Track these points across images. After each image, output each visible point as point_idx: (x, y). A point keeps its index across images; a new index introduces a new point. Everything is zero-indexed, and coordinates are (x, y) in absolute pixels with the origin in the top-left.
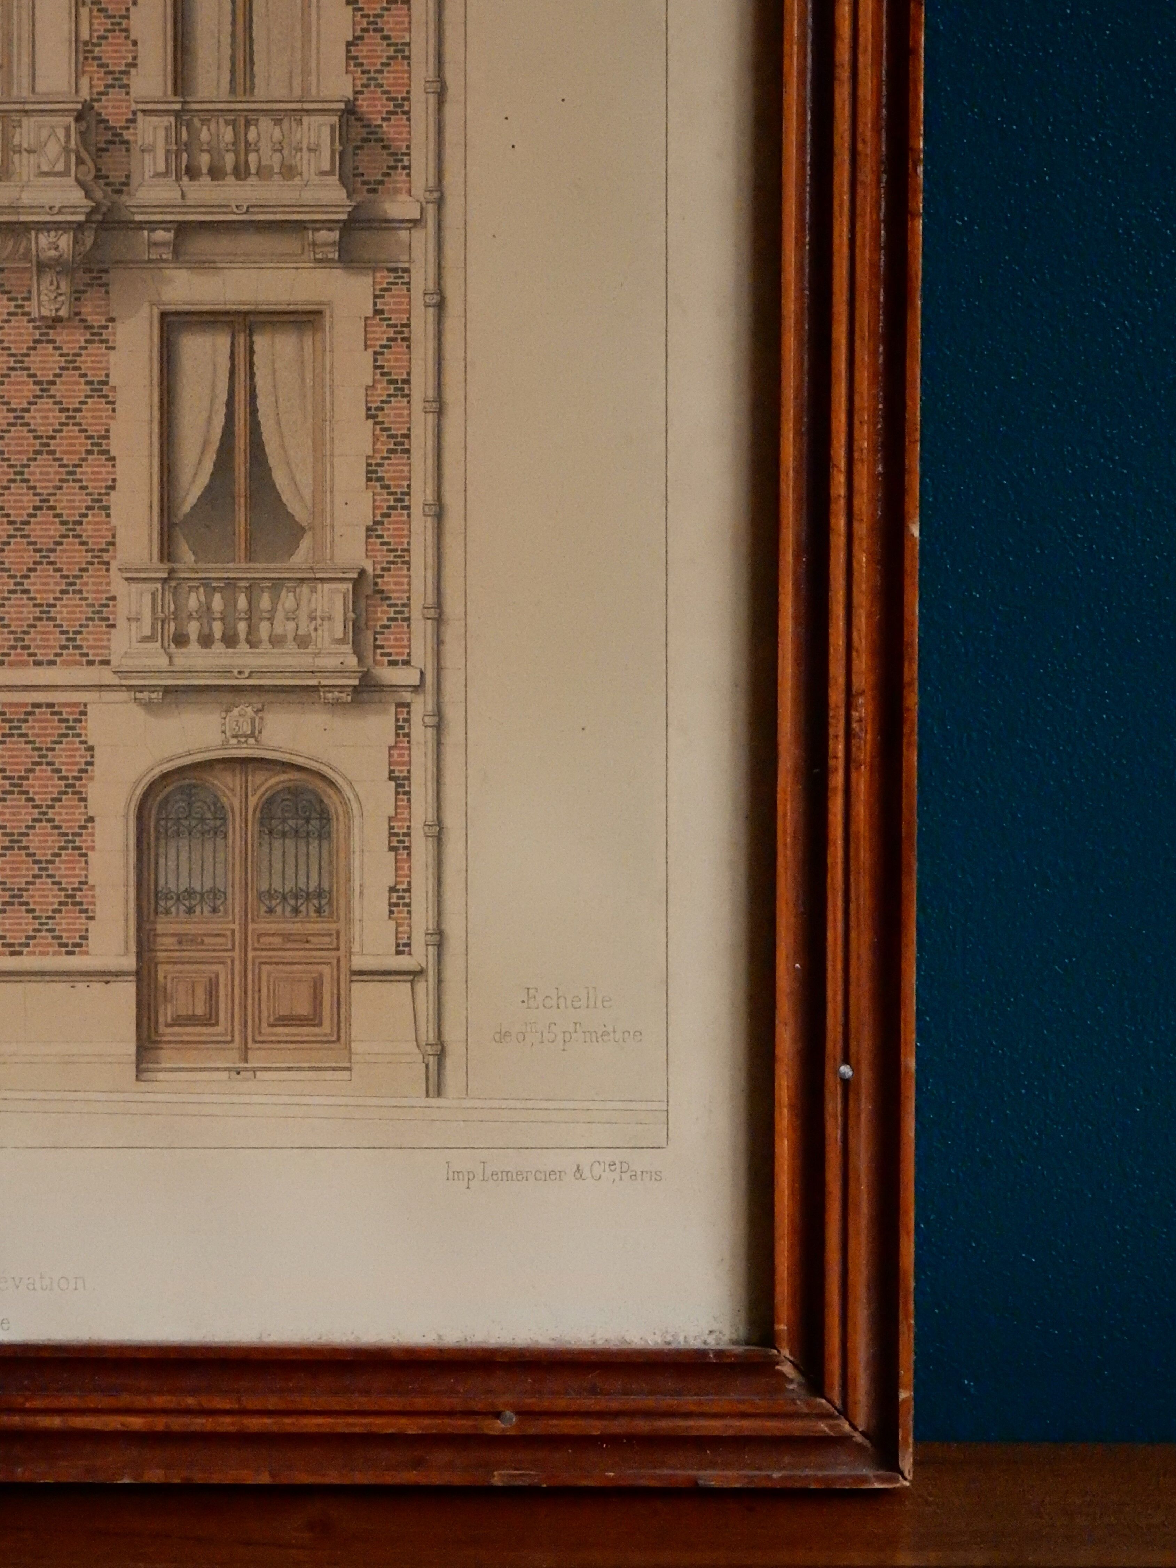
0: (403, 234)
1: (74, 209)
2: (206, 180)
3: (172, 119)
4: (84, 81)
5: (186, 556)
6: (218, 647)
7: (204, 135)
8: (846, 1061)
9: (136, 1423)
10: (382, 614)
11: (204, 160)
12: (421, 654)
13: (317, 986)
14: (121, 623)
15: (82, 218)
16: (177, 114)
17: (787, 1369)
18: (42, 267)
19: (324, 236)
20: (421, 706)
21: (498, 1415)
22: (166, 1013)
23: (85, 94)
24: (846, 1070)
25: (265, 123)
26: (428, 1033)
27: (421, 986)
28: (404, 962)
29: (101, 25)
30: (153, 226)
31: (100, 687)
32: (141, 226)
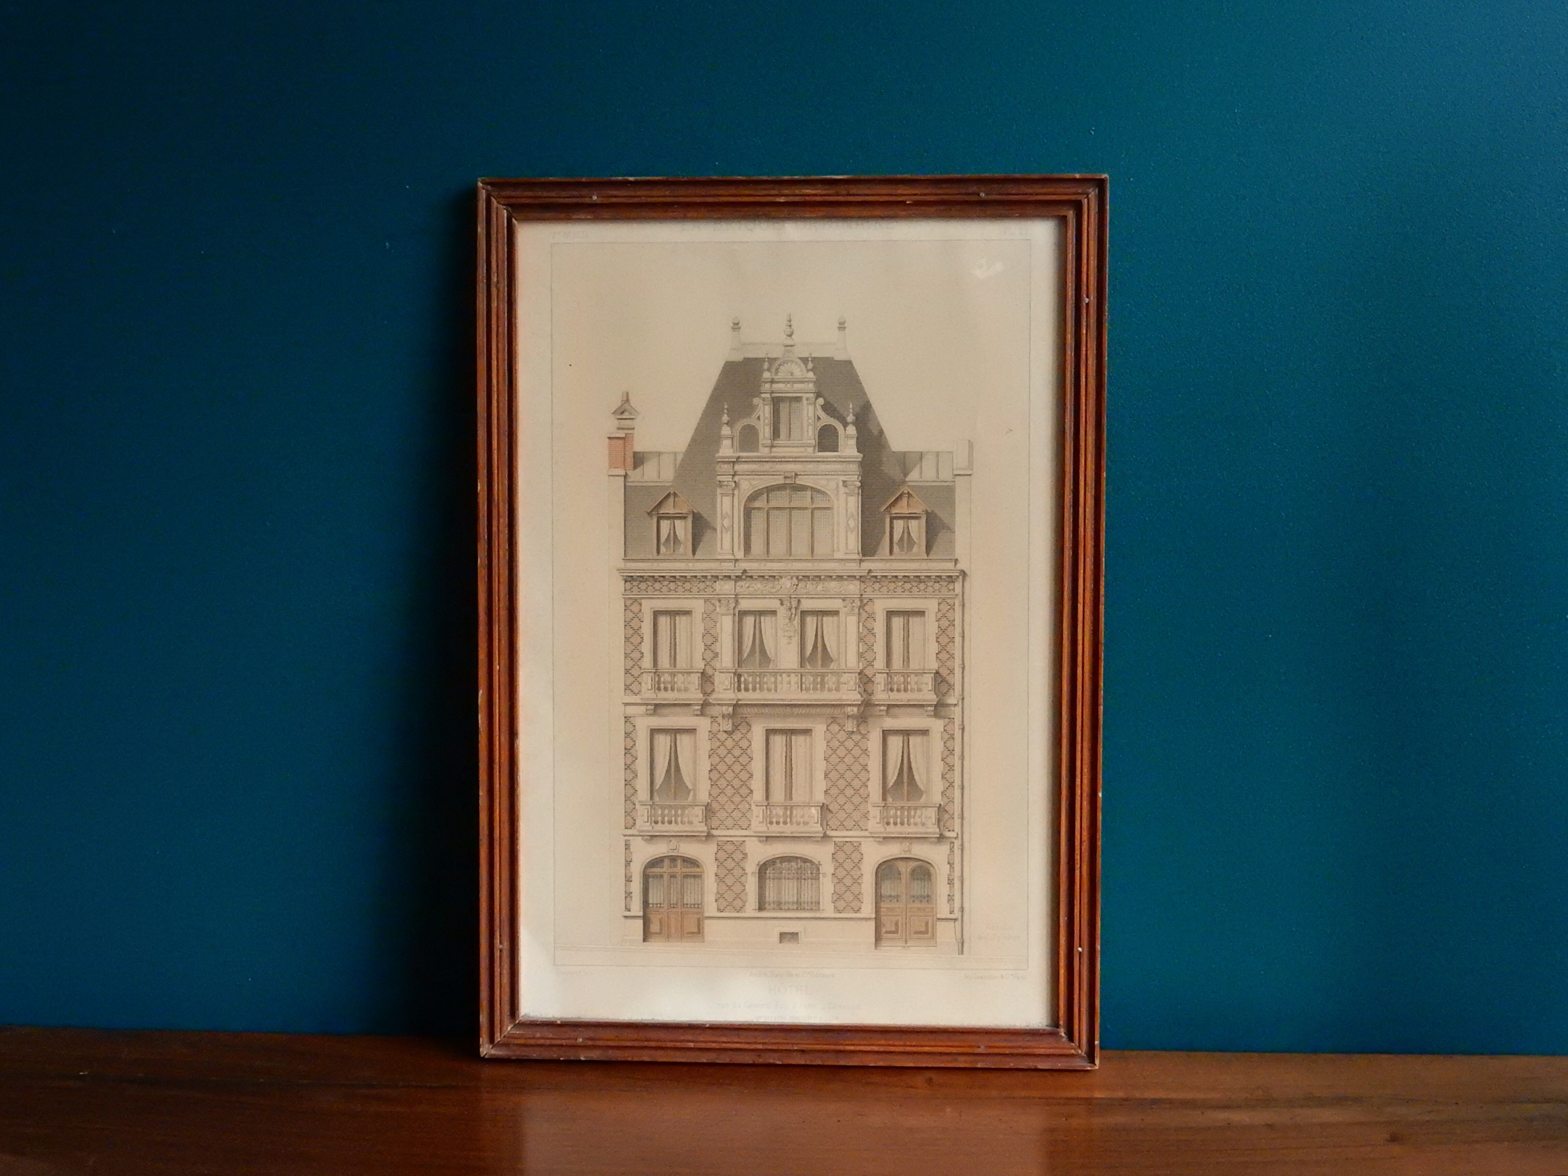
0: (952, 708)
1: (858, 700)
2: (895, 692)
3: (886, 675)
4: (861, 664)
5: (890, 800)
6: (899, 826)
7: (895, 679)
8: (1080, 946)
9: (875, 1048)
10: (946, 816)
11: (895, 687)
12: (957, 828)
13: (927, 924)
14: (871, 819)
15: (860, 703)
16: (887, 673)
17: (1063, 1034)
18: (848, 716)
19: (929, 708)
20: (957, 843)
21: (979, 1047)
22: (884, 930)
23: (861, 668)
24: (1080, 949)
25: (913, 676)
26: (959, 936)
27: (957, 923)
28: (952, 916)
29: (866, 647)
30: (880, 705)
31: (865, 837)
32: (877, 705)
